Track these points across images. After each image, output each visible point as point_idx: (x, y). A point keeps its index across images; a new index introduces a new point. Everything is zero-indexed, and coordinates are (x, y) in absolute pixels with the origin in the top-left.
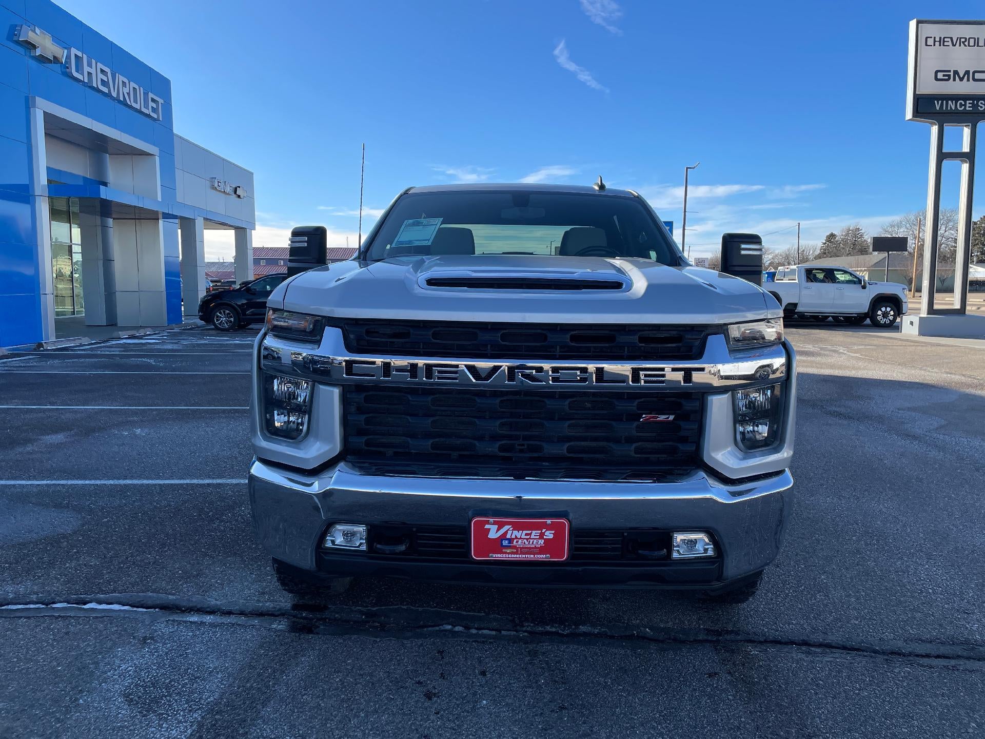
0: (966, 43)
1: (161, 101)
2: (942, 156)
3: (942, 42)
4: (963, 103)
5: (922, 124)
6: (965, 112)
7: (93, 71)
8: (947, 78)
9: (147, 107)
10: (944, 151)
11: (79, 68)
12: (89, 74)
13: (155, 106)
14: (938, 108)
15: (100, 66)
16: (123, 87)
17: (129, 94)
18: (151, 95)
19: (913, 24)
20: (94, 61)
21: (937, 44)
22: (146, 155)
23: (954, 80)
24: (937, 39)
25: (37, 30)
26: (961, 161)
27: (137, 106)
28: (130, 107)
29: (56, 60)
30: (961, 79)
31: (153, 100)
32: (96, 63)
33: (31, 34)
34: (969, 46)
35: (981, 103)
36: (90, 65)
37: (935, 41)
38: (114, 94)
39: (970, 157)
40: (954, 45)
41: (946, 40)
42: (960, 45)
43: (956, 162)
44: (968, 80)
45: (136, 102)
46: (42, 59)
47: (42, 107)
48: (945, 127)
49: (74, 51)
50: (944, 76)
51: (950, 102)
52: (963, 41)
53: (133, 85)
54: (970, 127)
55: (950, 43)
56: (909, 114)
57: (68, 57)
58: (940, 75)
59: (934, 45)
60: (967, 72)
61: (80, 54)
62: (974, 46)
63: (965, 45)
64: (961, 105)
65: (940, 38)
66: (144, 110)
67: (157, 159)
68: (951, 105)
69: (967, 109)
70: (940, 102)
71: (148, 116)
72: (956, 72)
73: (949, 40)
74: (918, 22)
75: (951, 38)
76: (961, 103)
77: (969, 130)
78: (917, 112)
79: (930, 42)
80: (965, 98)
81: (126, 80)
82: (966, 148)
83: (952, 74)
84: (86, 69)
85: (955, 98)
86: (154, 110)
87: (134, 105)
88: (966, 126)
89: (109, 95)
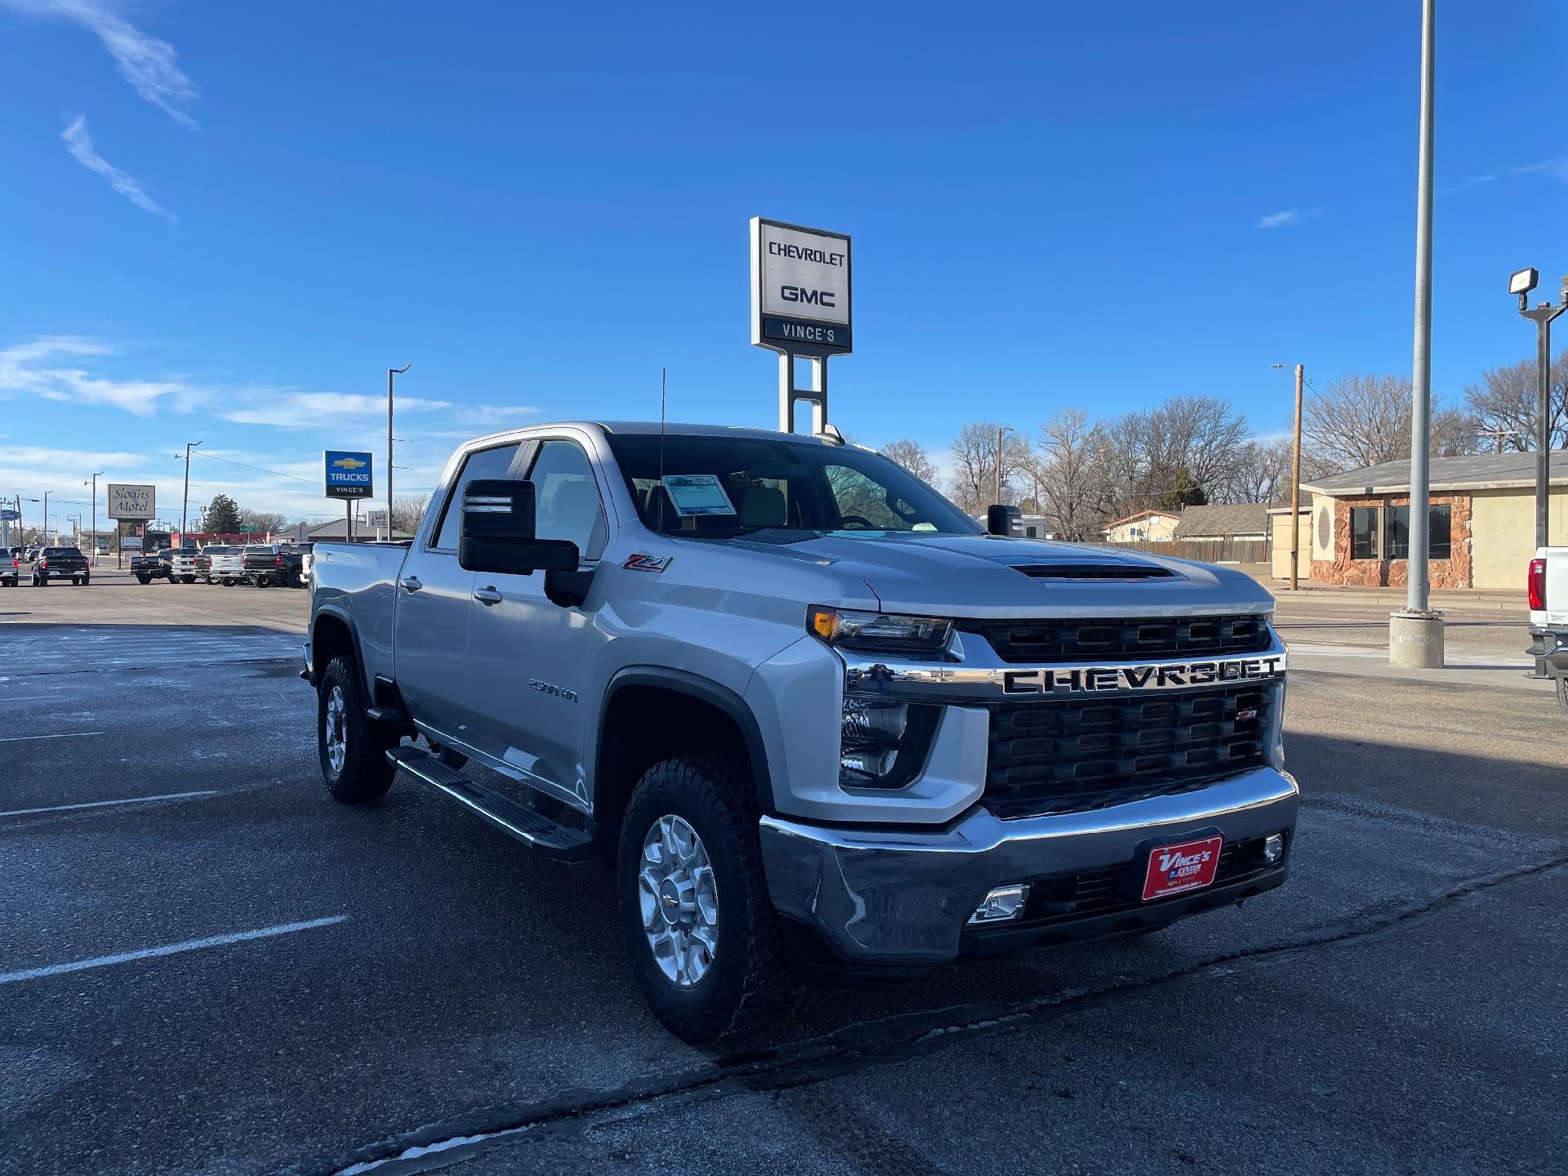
0: (812, 257)
2: (794, 394)
3: (787, 251)
4: (812, 331)
5: (769, 352)
6: (814, 343)
8: (794, 297)
10: (796, 387)
14: (786, 334)
19: (754, 223)
21: (782, 252)
23: (802, 301)
24: (782, 247)
26: (812, 402)
30: (809, 301)
34: (815, 260)
35: (831, 333)
37: (780, 249)
39: (821, 398)
40: (800, 257)
41: (791, 249)
42: (806, 259)
43: (808, 402)
44: (816, 303)
48: (795, 359)
50: (791, 294)
51: (798, 327)
52: (809, 254)
54: (820, 361)
55: (795, 254)
56: (756, 338)
58: (787, 293)
59: (779, 254)
60: (815, 293)
62: (820, 261)
63: (811, 259)
64: (810, 333)
65: (785, 246)
68: (800, 331)
69: (817, 338)
70: (789, 326)
72: (803, 291)
73: (794, 249)
74: (762, 222)
75: (797, 248)
76: (810, 330)
77: (820, 366)
78: (765, 337)
79: (775, 249)
80: (814, 324)
82: (817, 387)
83: (799, 292)
85: (805, 323)
88: (815, 359)
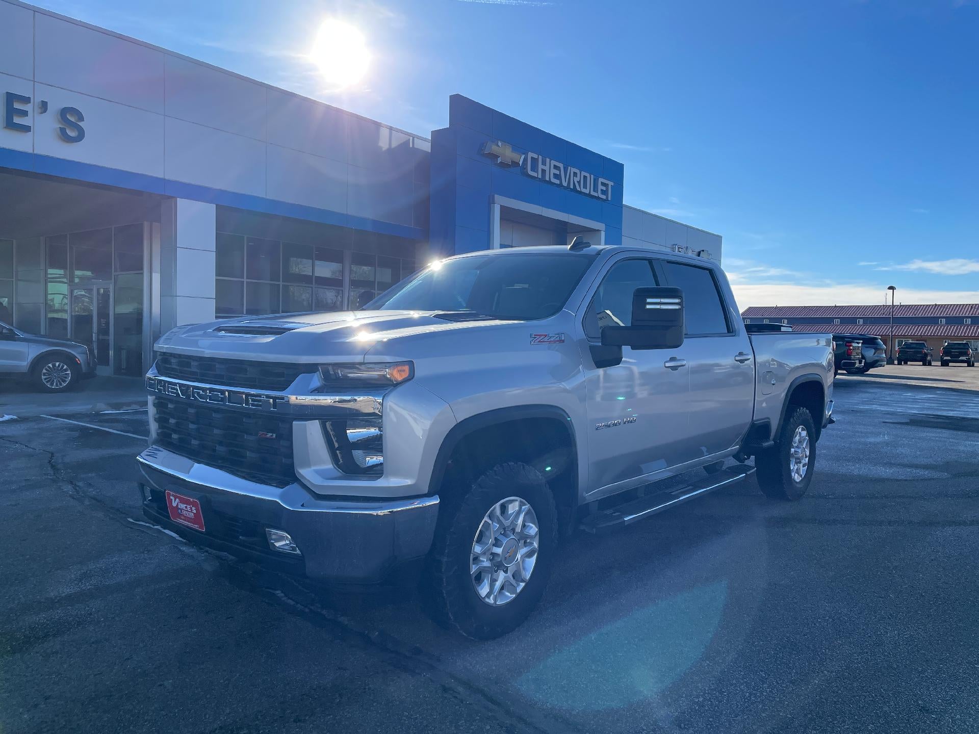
1: (611, 184)
7: (547, 168)
9: (595, 190)
11: (534, 168)
12: (543, 171)
13: (604, 188)
15: (553, 163)
16: (575, 177)
17: (579, 182)
18: (600, 180)
20: (548, 160)
22: (591, 231)
25: (500, 144)
27: (587, 191)
28: (580, 193)
29: (515, 164)
31: (603, 184)
32: (550, 161)
33: (494, 147)
36: (544, 163)
38: (565, 184)
45: (585, 187)
46: (503, 165)
47: (501, 201)
49: (530, 155)
53: (583, 173)
57: (525, 160)
61: (535, 156)
66: (593, 193)
67: (603, 234)
71: (598, 198)
81: (577, 171)
84: (541, 167)
86: (603, 192)
87: (583, 190)
89: (560, 185)
